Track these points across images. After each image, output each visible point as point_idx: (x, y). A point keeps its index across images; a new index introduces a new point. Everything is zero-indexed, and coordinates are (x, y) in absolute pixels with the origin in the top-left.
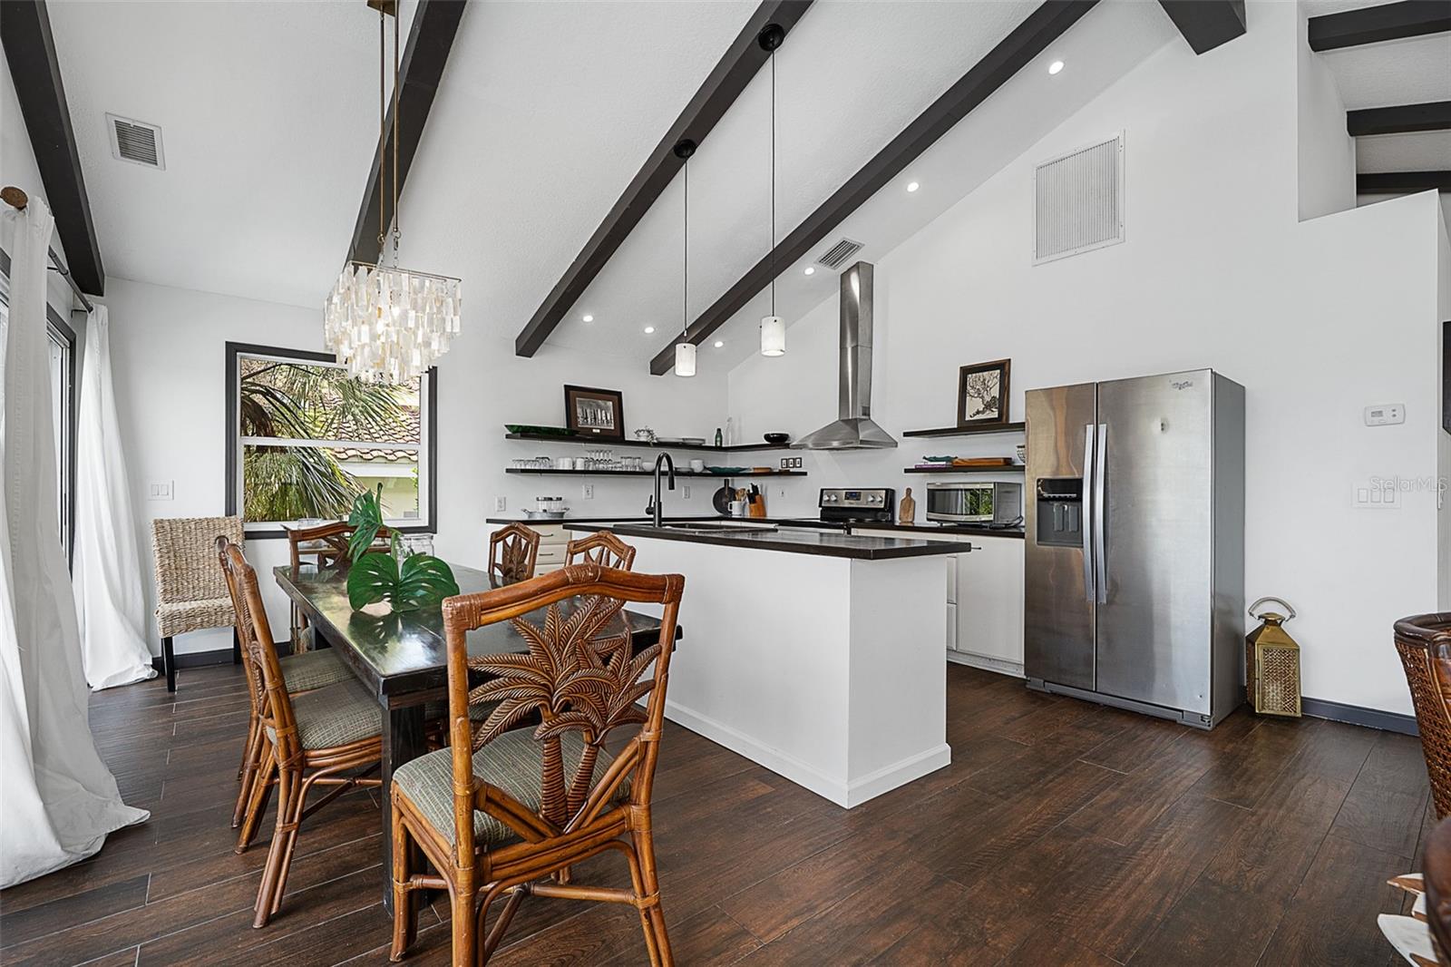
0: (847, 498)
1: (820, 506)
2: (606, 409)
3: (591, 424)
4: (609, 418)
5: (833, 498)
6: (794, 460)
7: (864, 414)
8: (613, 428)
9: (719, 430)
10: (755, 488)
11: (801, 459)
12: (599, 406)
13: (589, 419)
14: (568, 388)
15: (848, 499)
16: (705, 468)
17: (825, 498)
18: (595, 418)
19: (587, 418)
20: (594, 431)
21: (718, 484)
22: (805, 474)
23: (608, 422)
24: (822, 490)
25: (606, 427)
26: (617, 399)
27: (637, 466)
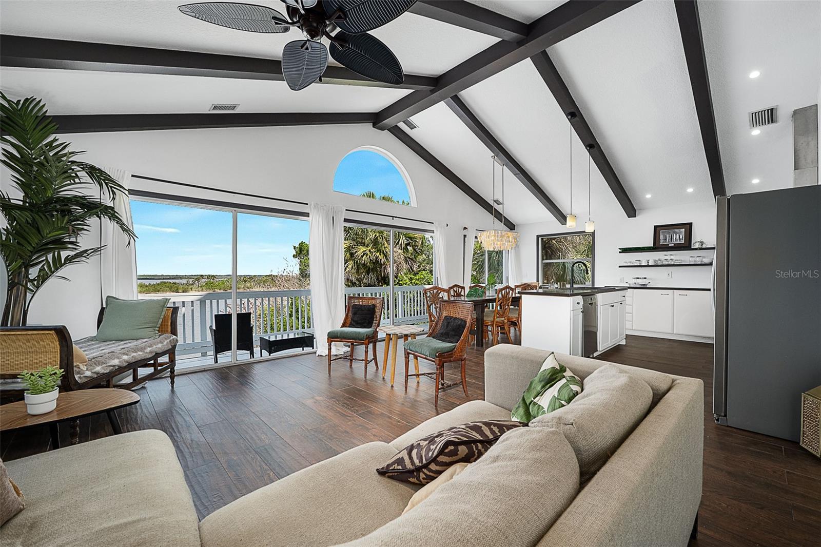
2: (681, 232)
3: (668, 242)
4: (681, 237)
8: (684, 242)
12: (674, 232)
13: (667, 240)
14: (656, 227)
18: (671, 239)
19: (666, 239)
20: (670, 245)
23: (680, 239)
25: (678, 242)
26: (688, 227)
27: (698, 261)
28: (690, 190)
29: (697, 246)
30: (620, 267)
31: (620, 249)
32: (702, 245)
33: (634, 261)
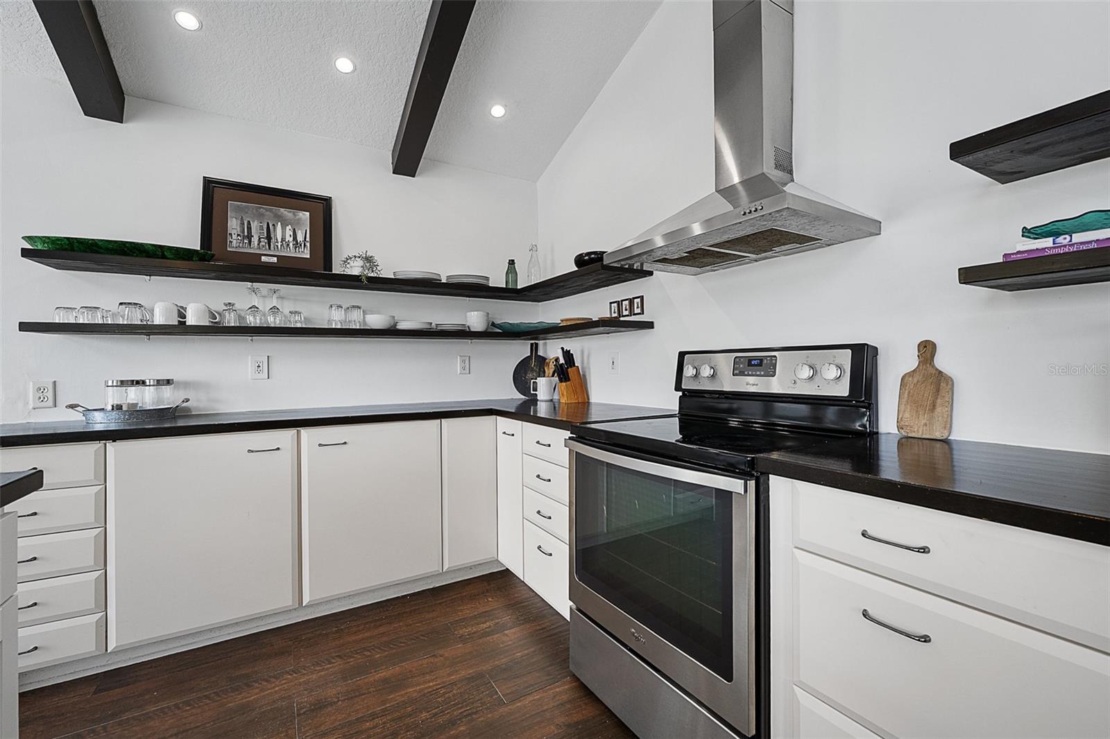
0: (738, 372)
1: (678, 388)
2: (299, 222)
3: (259, 248)
4: (300, 238)
5: (706, 372)
6: (631, 301)
7: (778, 166)
8: (309, 257)
9: (512, 262)
10: (568, 355)
11: (642, 298)
12: (279, 218)
13: (255, 240)
14: (211, 187)
15: (742, 374)
16: (493, 324)
17: (689, 371)
19: (250, 237)
20: (263, 259)
21: (521, 350)
22: (650, 325)
23: (297, 245)
24: (682, 355)
25: (291, 253)
26: (321, 209)
27: (355, 320)
28: (344, 65)
29: (355, 269)
30: (24, 327)
31: (26, 238)
32: (371, 269)
33: (114, 307)
